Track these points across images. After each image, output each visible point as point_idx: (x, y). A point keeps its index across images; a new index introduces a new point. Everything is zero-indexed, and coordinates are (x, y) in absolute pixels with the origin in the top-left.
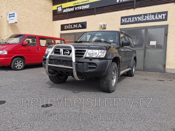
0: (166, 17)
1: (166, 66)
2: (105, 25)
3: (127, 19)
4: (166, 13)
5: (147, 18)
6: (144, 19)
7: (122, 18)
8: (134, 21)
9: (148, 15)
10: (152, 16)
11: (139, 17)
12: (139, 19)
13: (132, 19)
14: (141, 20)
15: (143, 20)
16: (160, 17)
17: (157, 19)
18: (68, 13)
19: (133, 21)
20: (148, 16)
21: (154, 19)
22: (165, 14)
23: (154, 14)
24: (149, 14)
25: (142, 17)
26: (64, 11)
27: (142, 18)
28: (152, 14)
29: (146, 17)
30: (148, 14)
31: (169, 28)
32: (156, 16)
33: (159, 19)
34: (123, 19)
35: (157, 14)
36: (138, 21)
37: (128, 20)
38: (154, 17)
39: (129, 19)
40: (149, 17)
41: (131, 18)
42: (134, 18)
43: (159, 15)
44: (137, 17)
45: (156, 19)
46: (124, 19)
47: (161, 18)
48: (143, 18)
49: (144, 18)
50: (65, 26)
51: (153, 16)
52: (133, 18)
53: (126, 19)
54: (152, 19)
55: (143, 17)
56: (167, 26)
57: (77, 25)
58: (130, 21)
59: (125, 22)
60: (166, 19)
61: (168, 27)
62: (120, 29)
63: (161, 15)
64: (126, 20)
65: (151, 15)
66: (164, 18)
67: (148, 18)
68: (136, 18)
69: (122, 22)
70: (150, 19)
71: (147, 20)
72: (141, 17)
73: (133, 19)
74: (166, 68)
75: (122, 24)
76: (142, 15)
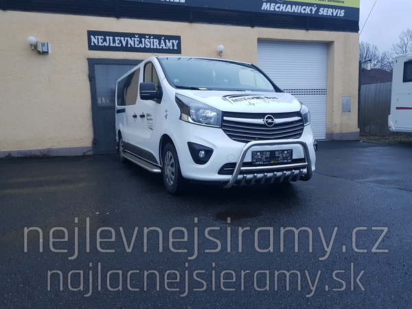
2: (46, 46)
3: (102, 37)
6: (141, 45)
7: (90, 33)
8: (120, 45)
9: (147, 37)
10: (155, 40)
11: (129, 39)
12: (131, 42)
13: (114, 41)
14: (134, 45)
15: (138, 45)
16: (169, 44)
17: (164, 47)
19: (117, 45)
20: (147, 40)
21: (158, 47)
22: (177, 41)
23: (158, 37)
24: (150, 35)
25: (136, 39)
27: (137, 42)
28: (156, 37)
29: (143, 40)
30: (147, 35)
32: (162, 41)
33: (167, 48)
34: (92, 37)
35: (163, 38)
36: (129, 46)
37: (105, 40)
38: (160, 44)
39: (107, 38)
40: (150, 42)
41: (111, 38)
42: (119, 38)
43: (167, 41)
44: (126, 38)
45: (162, 47)
46: (96, 37)
49: (140, 42)
51: (157, 41)
52: (116, 38)
53: (100, 37)
54: (155, 47)
55: (139, 39)
58: (112, 45)
59: (100, 44)
62: (89, 60)
63: (171, 41)
64: (100, 41)
65: (152, 37)
66: (175, 48)
67: (148, 44)
68: (122, 38)
70: (152, 47)
71: (146, 47)
72: (133, 39)
73: (117, 42)
75: (92, 47)
76: (136, 36)
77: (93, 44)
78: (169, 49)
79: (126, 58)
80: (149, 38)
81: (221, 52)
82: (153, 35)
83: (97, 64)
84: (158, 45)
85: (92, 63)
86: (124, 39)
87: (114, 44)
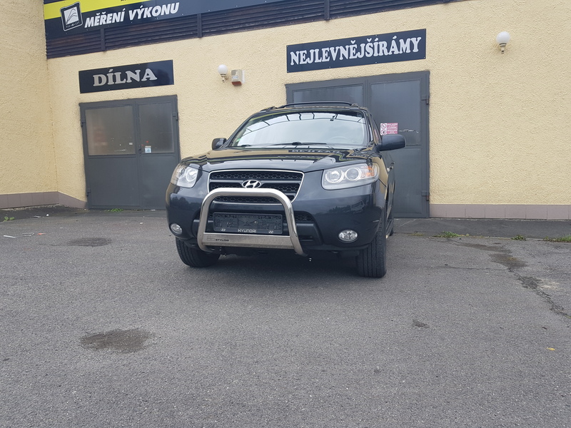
0: (422, 45)
1: (431, 198)
3: (305, 52)
4: (421, 33)
5: (369, 50)
6: (358, 54)
7: (291, 49)
8: (328, 60)
9: (369, 40)
10: (381, 43)
11: (341, 48)
12: (344, 52)
13: (320, 55)
14: (349, 56)
15: (354, 55)
16: (405, 46)
17: (396, 52)
18: (102, 30)
19: (324, 60)
20: (368, 44)
21: (386, 53)
22: (419, 39)
23: (387, 38)
24: (373, 37)
25: (351, 47)
26: (89, 22)
27: (352, 51)
28: (382, 37)
29: (363, 45)
30: (369, 37)
31: (432, 80)
32: (394, 43)
33: (401, 52)
34: (292, 53)
35: (395, 37)
36: (341, 58)
37: (308, 56)
38: (388, 48)
39: (312, 51)
40: (373, 48)
41: (317, 51)
42: (328, 49)
43: (401, 41)
44: (337, 48)
45: (393, 52)
46: (297, 53)
47: (408, 51)
48: (354, 51)
49: (358, 50)
50: (96, 77)
51: (385, 43)
52: (324, 50)
53: (302, 52)
54: (381, 54)
55: (356, 46)
56: (427, 73)
57: (138, 72)
58: (317, 61)
59: (302, 62)
60: (421, 54)
61: (429, 78)
62: (286, 85)
63: (408, 40)
64: (302, 57)
65: (377, 39)
66: (416, 50)
68: (332, 49)
70: (376, 54)
71: (367, 55)
72: (347, 47)
73: (325, 55)
74: (431, 203)
75: (292, 68)
76: (353, 42)
77: (292, 64)
78: (405, 54)
79: (336, 77)
80: (372, 42)
81: (503, 45)
82: (378, 36)
83: (297, 91)
84: (386, 51)
85: (291, 89)
86: (335, 50)
87: (319, 59)
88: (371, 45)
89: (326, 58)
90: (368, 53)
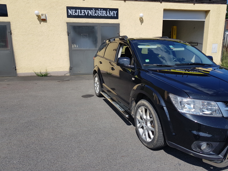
0: (117, 14)
3: (75, 10)
4: (117, 10)
5: (99, 13)
6: (96, 14)
7: (68, 8)
8: (84, 15)
9: (99, 10)
10: (104, 11)
11: (89, 11)
12: (90, 13)
14: (92, 14)
15: (94, 14)
21: (106, 15)
22: (116, 12)
23: (106, 10)
25: (93, 11)
28: (104, 9)
29: (97, 11)
30: (99, 8)
31: (120, 27)
32: (108, 12)
33: (111, 16)
34: (69, 10)
35: (108, 10)
36: (89, 15)
37: (76, 12)
39: (77, 10)
40: (101, 13)
41: (79, 10)
42: (84, 10)
43: (111, 12)
45: (108, 15)
46: (71, 10)
47: (113, 16)
48: (94, 13)
52: (82, 11)
53: (73, 10)
54: (104, 15)
55: (95, 11)
56: (119, 24)
59: (73, 14)
60: (117, 18)
63: (113, 12)
64: (74, 12)
65: (102, 10)
66: (115, 16)
69: (69, 14)
70: (102, 15)
72: (91, 11)
75: (69, 16)
76: (94, 9)
83: (72, 25)
85: (69, 24)
86: (87, 11)
87: (81, 14)
88: (100, 11)
89: (83, 14)
90: (99, 14)
